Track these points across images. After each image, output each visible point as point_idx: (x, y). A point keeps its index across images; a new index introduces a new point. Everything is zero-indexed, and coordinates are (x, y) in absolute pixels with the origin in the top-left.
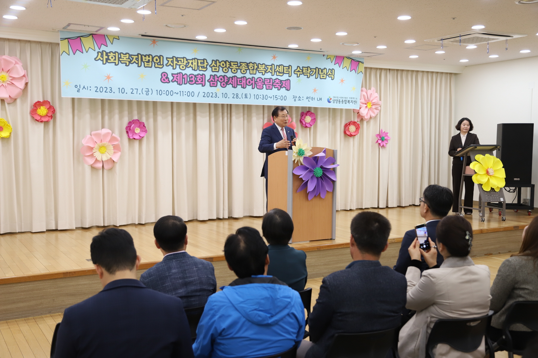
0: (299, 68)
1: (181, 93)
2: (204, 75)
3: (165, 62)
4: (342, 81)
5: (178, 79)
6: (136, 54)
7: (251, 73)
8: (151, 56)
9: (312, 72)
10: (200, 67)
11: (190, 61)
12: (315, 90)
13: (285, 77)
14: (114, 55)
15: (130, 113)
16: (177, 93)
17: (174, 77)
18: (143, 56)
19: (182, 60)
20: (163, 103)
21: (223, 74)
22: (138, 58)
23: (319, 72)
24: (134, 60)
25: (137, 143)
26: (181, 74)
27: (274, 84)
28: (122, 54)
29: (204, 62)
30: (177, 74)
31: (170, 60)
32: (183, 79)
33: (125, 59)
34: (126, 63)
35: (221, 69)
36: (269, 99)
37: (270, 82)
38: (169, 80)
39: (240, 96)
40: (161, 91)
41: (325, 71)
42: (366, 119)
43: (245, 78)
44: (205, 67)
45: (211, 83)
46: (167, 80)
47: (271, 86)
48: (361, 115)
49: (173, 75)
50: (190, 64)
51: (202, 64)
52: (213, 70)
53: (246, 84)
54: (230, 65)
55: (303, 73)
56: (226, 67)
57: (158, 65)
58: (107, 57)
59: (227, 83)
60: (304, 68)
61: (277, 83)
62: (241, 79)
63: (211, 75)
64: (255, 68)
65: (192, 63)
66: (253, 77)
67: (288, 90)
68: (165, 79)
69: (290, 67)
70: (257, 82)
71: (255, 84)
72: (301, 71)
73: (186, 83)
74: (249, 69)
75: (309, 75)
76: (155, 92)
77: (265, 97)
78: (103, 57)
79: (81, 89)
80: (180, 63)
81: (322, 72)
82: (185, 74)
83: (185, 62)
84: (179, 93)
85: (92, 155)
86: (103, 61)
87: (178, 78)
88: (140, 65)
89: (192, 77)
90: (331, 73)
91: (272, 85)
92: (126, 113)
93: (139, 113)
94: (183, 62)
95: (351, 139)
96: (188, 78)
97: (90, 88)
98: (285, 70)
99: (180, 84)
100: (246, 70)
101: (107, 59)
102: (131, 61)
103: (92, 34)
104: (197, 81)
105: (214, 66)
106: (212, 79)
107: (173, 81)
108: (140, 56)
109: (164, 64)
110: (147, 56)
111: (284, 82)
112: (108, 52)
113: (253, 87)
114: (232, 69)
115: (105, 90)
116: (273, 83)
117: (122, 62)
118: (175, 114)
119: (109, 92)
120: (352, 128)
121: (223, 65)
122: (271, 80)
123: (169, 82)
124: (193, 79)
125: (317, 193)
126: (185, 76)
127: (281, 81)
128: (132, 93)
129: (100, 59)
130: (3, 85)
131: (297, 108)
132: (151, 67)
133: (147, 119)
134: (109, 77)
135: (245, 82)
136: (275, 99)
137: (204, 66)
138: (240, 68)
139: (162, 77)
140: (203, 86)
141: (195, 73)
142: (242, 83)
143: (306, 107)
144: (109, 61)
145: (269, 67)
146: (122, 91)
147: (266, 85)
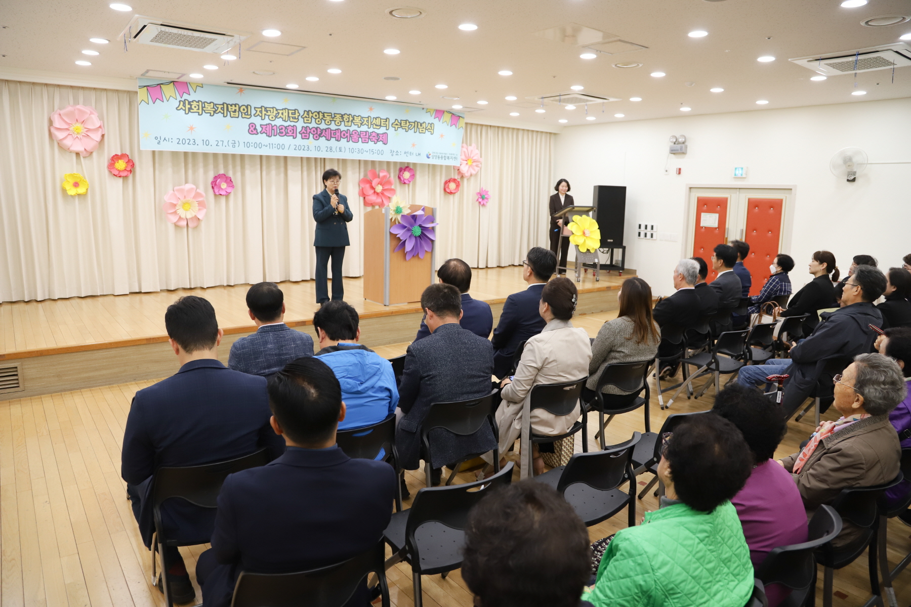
0: (397, 121)
1: (271, 145)
2: (295, 127)
3: (253, 112)
4: (442, 136)
5: (267, 131)
6: (222, 103)
7: (346, 125)
8: (237, 106)
9: (410, 126)
10: (291, 118)
11: (281, 112)
12: (414, 145)
13: (382, 130)
14: (198, 104)
15: (216, 166)
17: (262, 128)
18: (229, 106)
19: (272, 110)
20: (252, 157)
21: (316, 126)
22: (224, 108)
23: (417, 126)
24: (219, 110)
25: (223, 199)
26: (270, 125)
27: (370, 138)
28: (206, 104)
29: (295, 113)
30: (266, 125)
31: (259, 110)
32: (273, 131)
33: (209, 109)
34: (210, 113)
35: (313, 120)
36: (365, 153)
37: (366, 135)
38: (257, 132)
39: (334, 149)
40: (248, 144)
41: (424, 125)
42: (466, 177)
43: (339, 130)
44: (297, 117)
45: (303, 135)
46: (255, 132)
47: (367, 140)
48: (462, 172)
49: (262, 126)
50: (280, 115)
51: (293, 114)
52: (305, 121)
53: (341, 137)
54: (324, 116)
55: (401, 127)
56: (319, 118)
57: (245, 115)
58: (189, 106)
59: (320, 136)
60: (402, 122)
61: (374, 137)
62: (335, 132)
63: (303, 127)
64: (350, 120)
65: (282, 114)
66: (348, 130)
67: (385, 144)
68: (253, 130)
69: (388, 120)
70: (352, 134)
71: (350, 136)
72: (399, 124)
73: (275, 134)
74: (343, 121)
75: (407, 128)
76: (242, 145)
77: (360, 151)
78: (185, 107)
79: (161, 141)
80: (269, 113)
81: (421, 126)
82: (275, 125)
83: (275, 112)
84: (268, 145)
85: (175, 213)
86: (185, 110)
87: (268, 129)
88: (225, 115)
89: (282, 129)
90: (430, 128)
91: (369, 138)
92: (211, 167)
93: (226, 167)
94: (273, 112)
95: (451, 197)
96: (278, 130)
97: (172, 140)
98: (382, 123)
99: (269, 136)
100: (341, 122)
101: (190, 109)
102: (216, 110)
103: (173, 82)
104: (288, 133)
105: (306, 117)
106: (303, 131)
107: (262, 132)
108: (225, 105)
109: (252, 114)
110: (233, 106)
111: (381, 136)
112: (191, 101)
113: (348, 140)
114: (325, 120)
115: (187, 141)
116: (369, 136)
117: (206, 111)
118: (264, 167)
119: (193, 144)
120: (452, 186)
121: (316, 116)
122: (367, 133)
124: (283, 130)
125: (415, 252)
126: (275, 128)
127: (378, 134)
129: (182, 108)
130: (77, 137)
131: (395, 163)
132: (238, 117)
133: (234, 173)
134: (191, 128)
135: (339, 134)
136: (371, 153)
137: (295, 117)
138: (334, 119)
139: (250, 128)
140: (294, 138)
141: (286, 124)
142: (337, 136)
143: (404, 163)
144: (191, 111)
145: (366, 119)
146: (206, 143)
147: (361, 138)
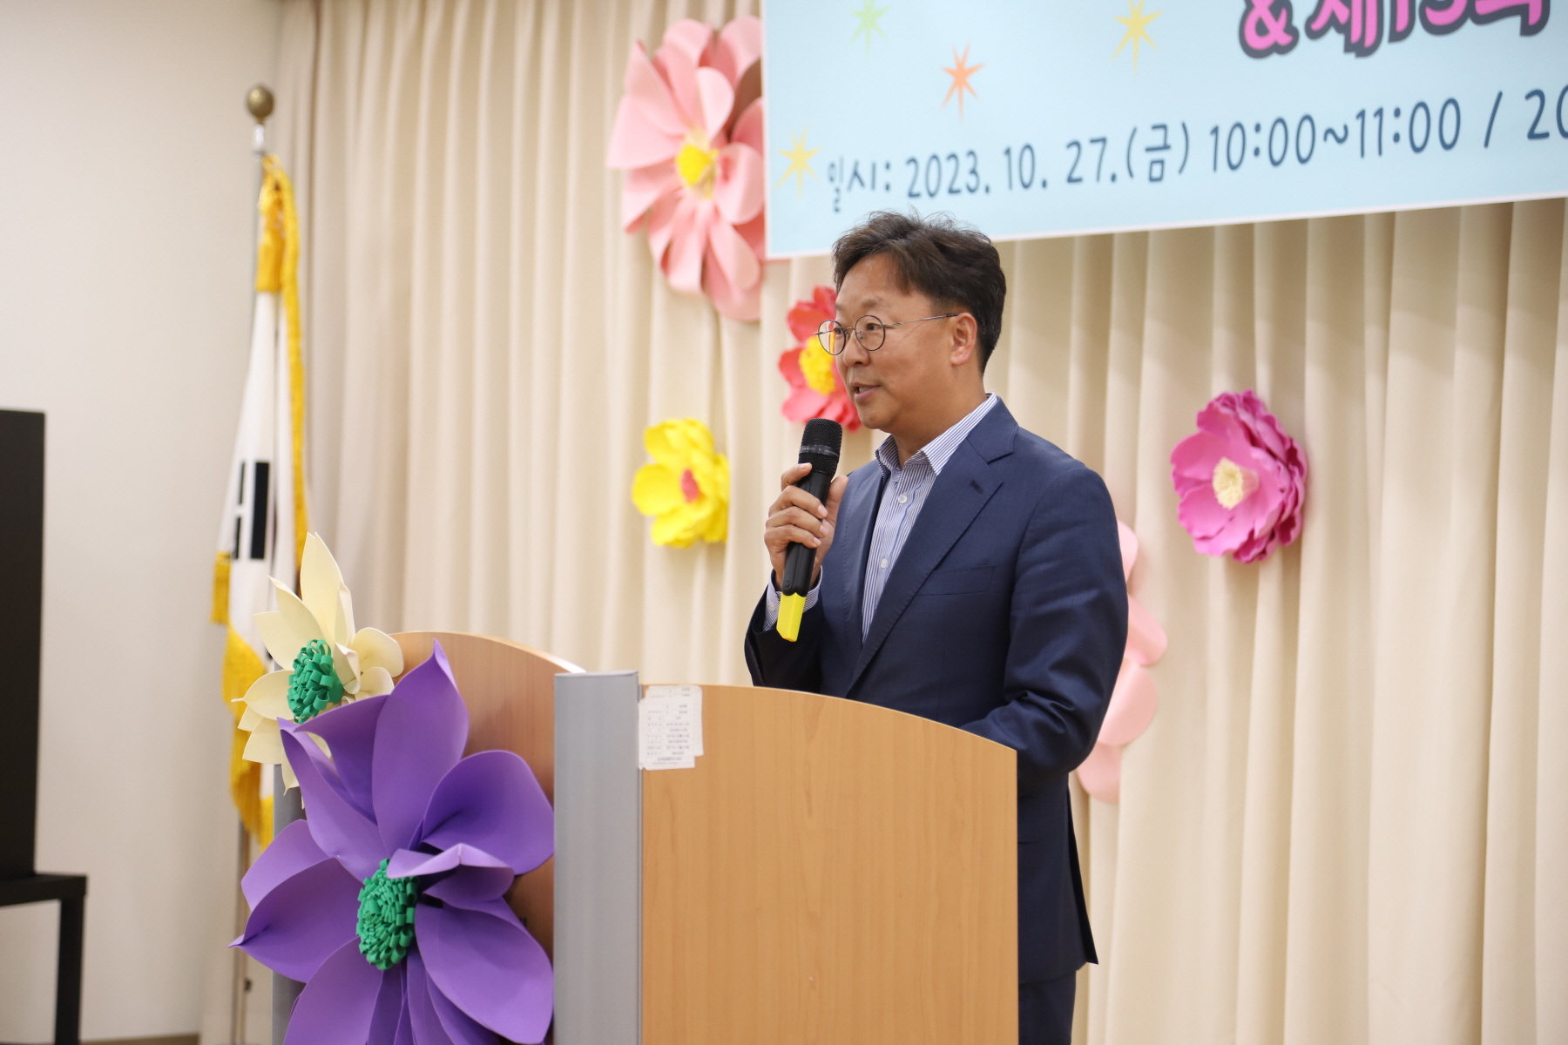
1: (1368, 128)
16: (1341, 134)
38: (1291, 31)
40: (1236, 135)
46: (1278, 30)
68: (1269, 20)
73: (1401, 22)
76: (1202, 152)
79: (844, 188)
84: (1355, 129)
97: (887, 176)
99: (1362, 49)
123: (1287, 39)
128: (1070, 179)
134: (961, 76)
140: (1526, 30)
146: (1022, 168)
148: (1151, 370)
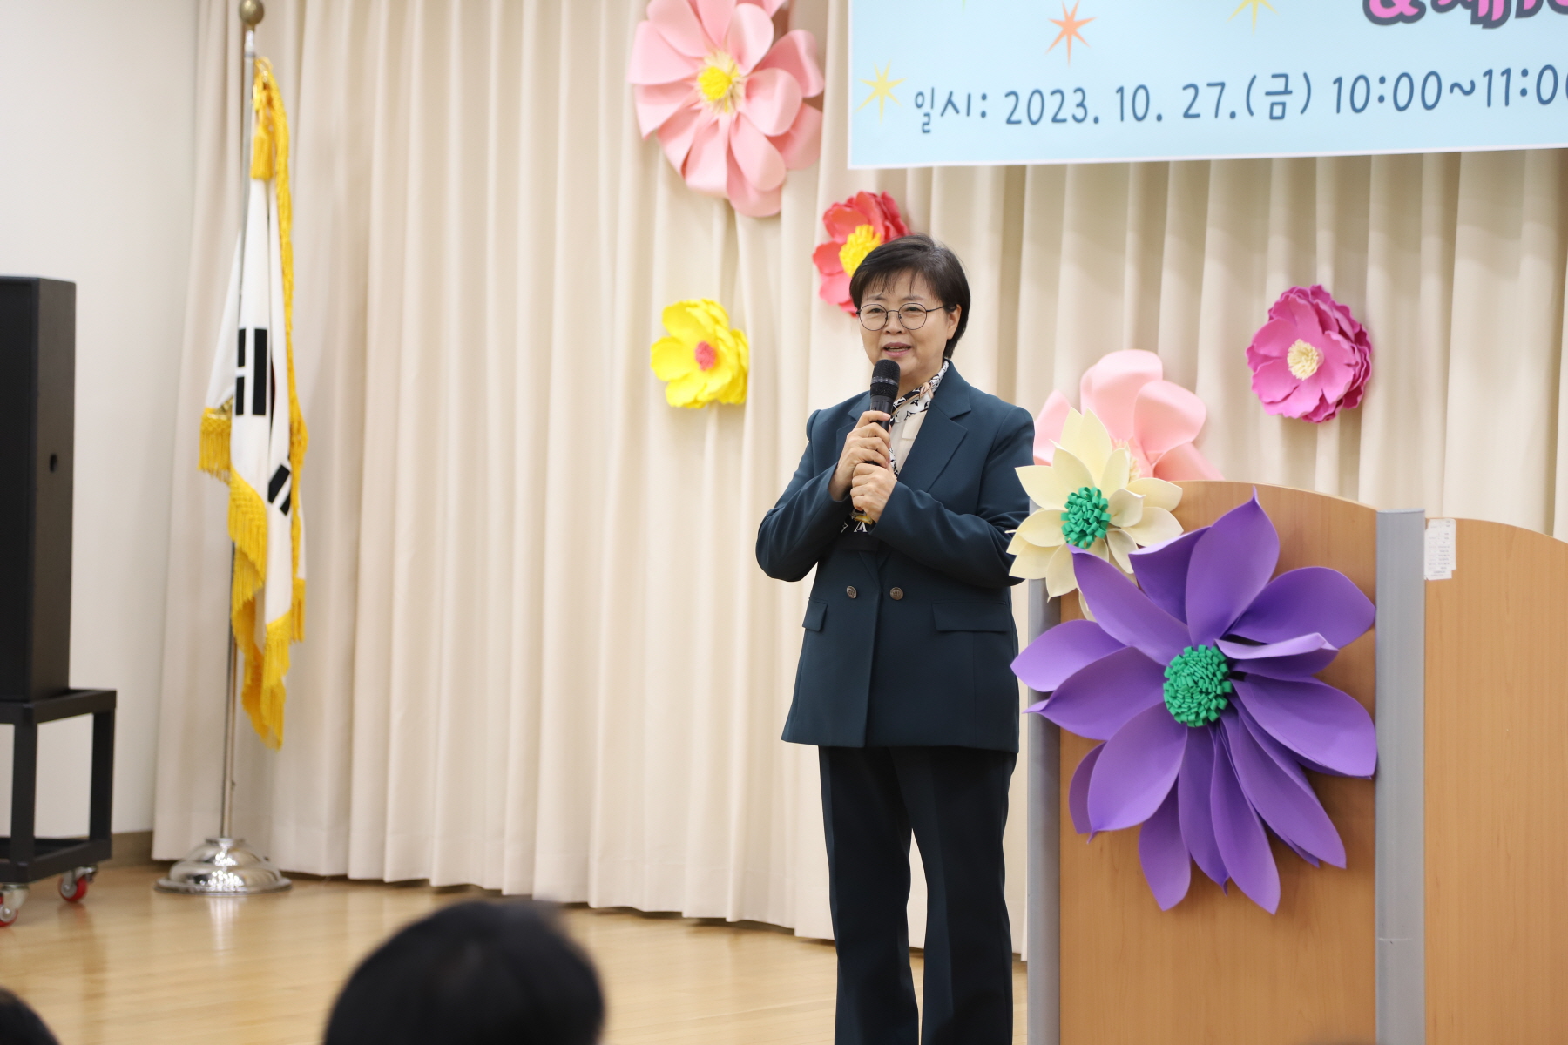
1: (1496, 83)
16: (1467, 87)
40: (1361, 85)
46: (1402, 5)
73: (1530, 4)
76: (1324, 94)
79: (935, 113)
84: (1482, 84)
97: (983, 105)
99: (1488, 21)
115: (1052, 103)
119: (1074, 118)
123: (1413, 11)
128: (1186, 115)
134: (1070, 27)
146: (1136, 103)
148: (1213, 271)
